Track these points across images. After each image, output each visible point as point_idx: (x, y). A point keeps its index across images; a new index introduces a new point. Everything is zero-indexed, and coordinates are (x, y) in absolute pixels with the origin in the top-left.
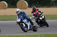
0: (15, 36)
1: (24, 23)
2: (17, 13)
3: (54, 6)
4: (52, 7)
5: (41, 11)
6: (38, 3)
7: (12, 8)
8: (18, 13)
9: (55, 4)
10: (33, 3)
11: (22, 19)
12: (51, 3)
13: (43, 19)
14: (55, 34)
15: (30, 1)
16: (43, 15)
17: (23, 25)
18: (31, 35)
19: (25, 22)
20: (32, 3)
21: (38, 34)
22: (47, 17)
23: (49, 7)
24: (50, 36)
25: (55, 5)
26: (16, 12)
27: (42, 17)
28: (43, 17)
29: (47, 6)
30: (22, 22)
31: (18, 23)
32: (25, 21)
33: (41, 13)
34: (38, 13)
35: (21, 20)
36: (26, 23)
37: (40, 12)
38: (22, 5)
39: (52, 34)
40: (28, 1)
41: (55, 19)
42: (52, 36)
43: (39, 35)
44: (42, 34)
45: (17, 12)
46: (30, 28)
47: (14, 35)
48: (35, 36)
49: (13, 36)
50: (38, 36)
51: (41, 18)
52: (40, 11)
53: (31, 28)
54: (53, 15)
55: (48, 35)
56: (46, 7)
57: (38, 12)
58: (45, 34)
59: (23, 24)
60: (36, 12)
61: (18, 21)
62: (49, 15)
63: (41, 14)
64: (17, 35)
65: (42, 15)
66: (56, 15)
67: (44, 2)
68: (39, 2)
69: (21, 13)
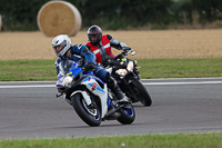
0: (30, 145)
1: (88, 91)
2: (58, 52)
3: (183, 23)
4: (176, 29)
5: (123, 44)
6: (118, 11)
7: (20, 30)
8: (62, 53)
9: (185, 14)
10: (102, 13)
11: (78, 76)
12: (172, 13)
13: (129, 75)
14: (186, 133)
15: (88, 4)
16: (128, 61)
17: (82, 97)
18: (92, 140)
19: (90, 89)
20: (98, 10)
21: (121, 136)
22: (157, 67)
23: (163, 29)
24: (167, 142)
25: (185, 20)
26: (55, 47)
27: (125, 67)
28: (130, 66)
29: (156, 25)
30: (77, 85)
31: (62, 89)
32: (90, 82)
33: (120, 52)
34: (108, 50)
35: (77, 79)
36: (95, 92)
37: (118, 46)
38: (56, 18)
39: (175, 137)
40: (80, 4)
41: (187, 74)
42: (175, 143)
43: (124, 139)
44: (136, 135)
45: (57, 48)
46: (109, 109)
47: (25, 138)
48: (109, 144)
49: (24, 142)
50: (119, 144)
51: (121, 72)
52: (116, 41)
53: (114, 109)
54: (178, 60)
55: (160, 138)
56: (150, 25)
57: (108, 46)
58: (149, 136)
59: (84, 94)
60: (100, 47)
61: (63, 84)
62: (161, 60)
63: (120, 57)
64: (38, 138)
65: (124, 60)
66: (189, 60)
67: (145, 9)
68: (124, 7)
69: (73, 50)
